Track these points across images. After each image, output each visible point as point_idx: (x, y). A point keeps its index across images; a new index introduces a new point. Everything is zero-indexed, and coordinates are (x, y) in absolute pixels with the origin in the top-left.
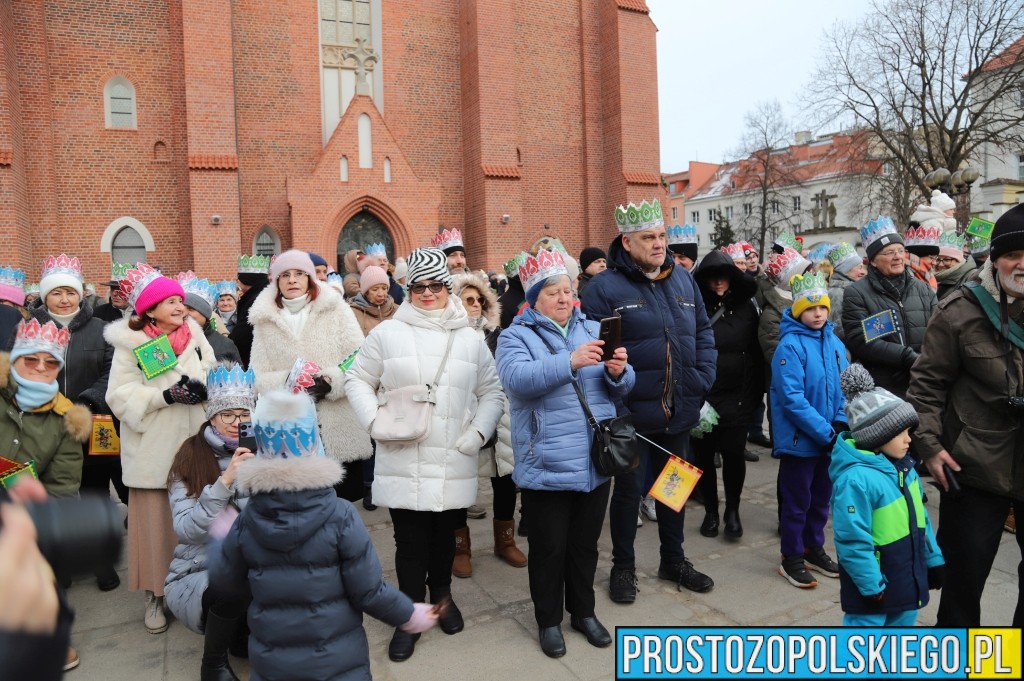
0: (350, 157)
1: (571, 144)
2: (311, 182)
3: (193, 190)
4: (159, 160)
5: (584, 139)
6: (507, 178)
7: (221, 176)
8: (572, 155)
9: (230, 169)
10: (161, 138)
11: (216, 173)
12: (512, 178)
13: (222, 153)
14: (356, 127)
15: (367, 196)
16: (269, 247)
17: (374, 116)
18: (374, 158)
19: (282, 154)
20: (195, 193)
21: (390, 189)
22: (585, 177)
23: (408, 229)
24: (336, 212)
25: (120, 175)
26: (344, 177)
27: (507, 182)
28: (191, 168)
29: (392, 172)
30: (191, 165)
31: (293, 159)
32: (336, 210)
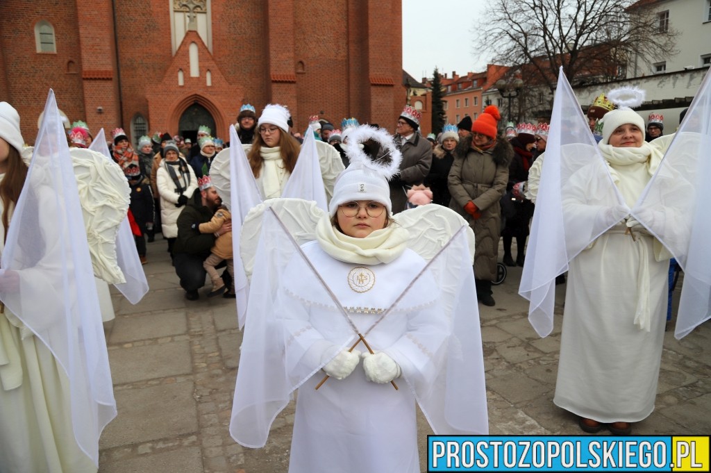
0: (186, 70)
1: (339, 58)
2: (159, 86)
3: (86, 92)
4: (71, 72)
5: (348, 55)
6: (286, 82)
7: (103, 83)
8: (340, 66)
9: (108, 79)
10: (73, 59)
11: (99, 81)
12: (289, 82)
13: (103, 69)
14: (188, 51)
15: (196, 95)
16: (142, 126)
17: (200, 43)
18: (201, 71)
19: (147, 68)
20: (87, 94)
21: (210, 90)
22: (348, 80)
23: (222, 115)
24: (176, 105)
25: (48, 82)
26: (181, 83)
27: (286, 85)
28: (84, 79)
29: (212, 79)
30: (83, 76)
31: (154, 71)
32: (176, 103)
